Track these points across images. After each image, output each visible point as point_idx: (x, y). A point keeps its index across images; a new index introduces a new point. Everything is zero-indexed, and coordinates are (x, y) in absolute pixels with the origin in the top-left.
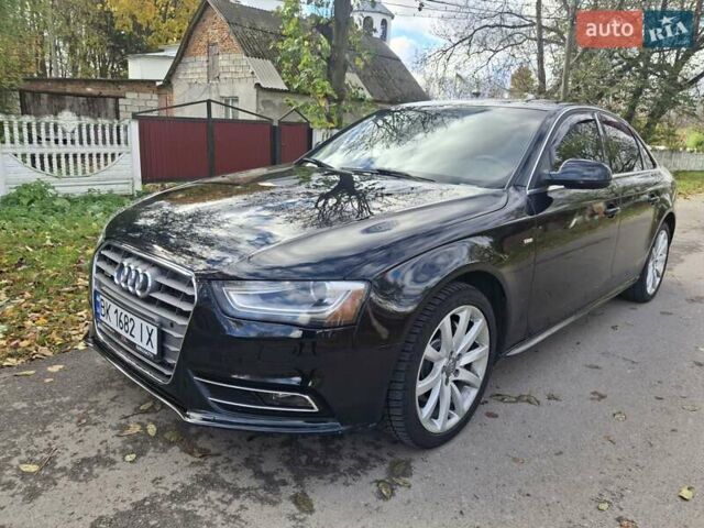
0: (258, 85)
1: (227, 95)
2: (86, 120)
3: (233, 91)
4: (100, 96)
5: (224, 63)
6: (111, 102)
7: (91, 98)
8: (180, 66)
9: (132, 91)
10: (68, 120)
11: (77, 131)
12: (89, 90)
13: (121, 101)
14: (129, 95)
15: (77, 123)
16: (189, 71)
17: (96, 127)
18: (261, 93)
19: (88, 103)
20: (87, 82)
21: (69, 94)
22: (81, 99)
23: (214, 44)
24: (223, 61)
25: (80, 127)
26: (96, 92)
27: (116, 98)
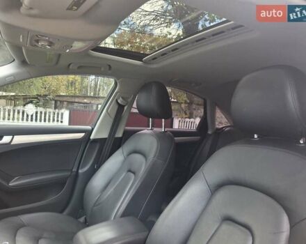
2: (40, 109)
7: (86, 104)
10: (30, 109)
11: (34, 115)
12: (85, 101)
15: (35, 111)
17: (45, 114)
20: (85, 97)
21: (76, 102)
25: (37, 113)
26: (89, 102)
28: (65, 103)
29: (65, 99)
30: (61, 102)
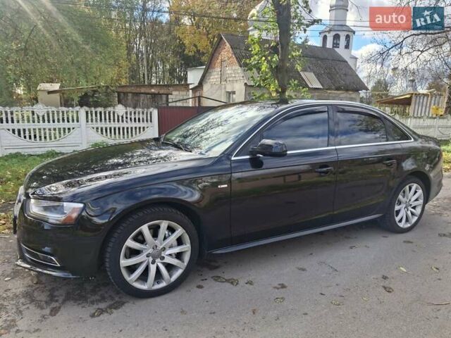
0: (246, 84)
1: (230, 91)
2: (130, 109)
3: (233, 88)
4: (159, 94)
5: (229, 72)
6: (164, 97)
7: (154, 95)
8: (207, 75)
9: (176, 90)
10: (121, 109)
12: (153, 90)
13: (170, 96)
14: (174, 93)
15: (125, 110)
16: (212, 77)
18: (248, 88)
19: (153, 98)
20: (152, 86)
21: (142, 93)
22: (148, 96)
23: (225, 61)
24: (228, 71)
25: (126, 113)
26: (157, 92)
27: (167, 95)
28: (130, 95)
29: (129, 90)
30: (124, 93)
